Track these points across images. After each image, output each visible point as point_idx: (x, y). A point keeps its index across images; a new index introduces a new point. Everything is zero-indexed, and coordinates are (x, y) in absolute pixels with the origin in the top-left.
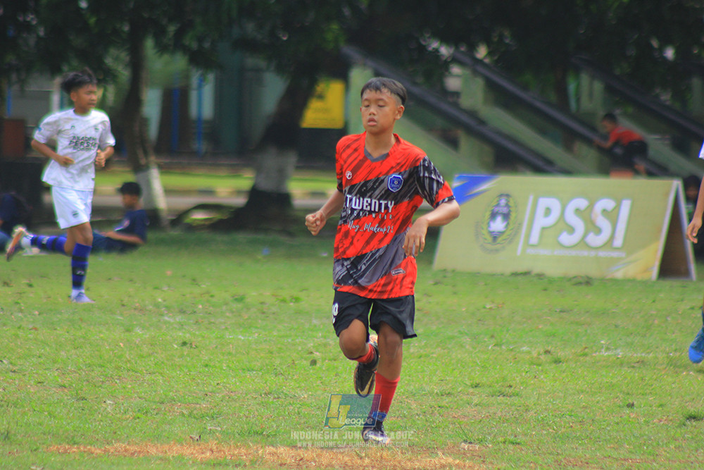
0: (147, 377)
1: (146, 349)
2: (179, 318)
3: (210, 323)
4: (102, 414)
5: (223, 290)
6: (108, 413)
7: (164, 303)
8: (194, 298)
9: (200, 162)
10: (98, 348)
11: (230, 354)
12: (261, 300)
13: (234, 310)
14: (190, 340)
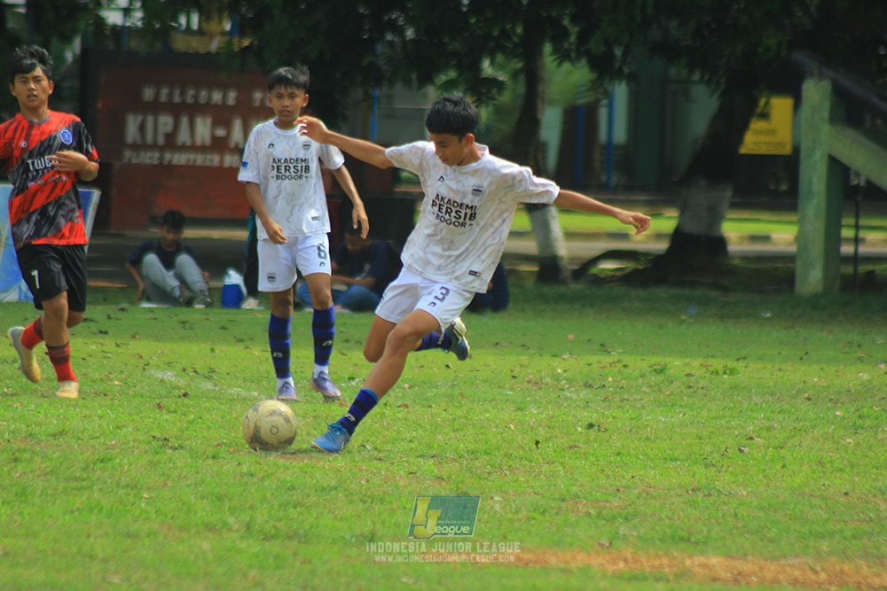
0: (545, 468)
1: (542, 432)
2: (584, 393)
3: (622, 400)
4: (489, 514)
5: (639, 358)
6: (496, 512)
7: (565, 375)
8: (603, 368)
9: (610, 197)
10: (483, 431)
11: (647, 439)
12: (687, 372)
13: (653, 384)
14: (597, 421)
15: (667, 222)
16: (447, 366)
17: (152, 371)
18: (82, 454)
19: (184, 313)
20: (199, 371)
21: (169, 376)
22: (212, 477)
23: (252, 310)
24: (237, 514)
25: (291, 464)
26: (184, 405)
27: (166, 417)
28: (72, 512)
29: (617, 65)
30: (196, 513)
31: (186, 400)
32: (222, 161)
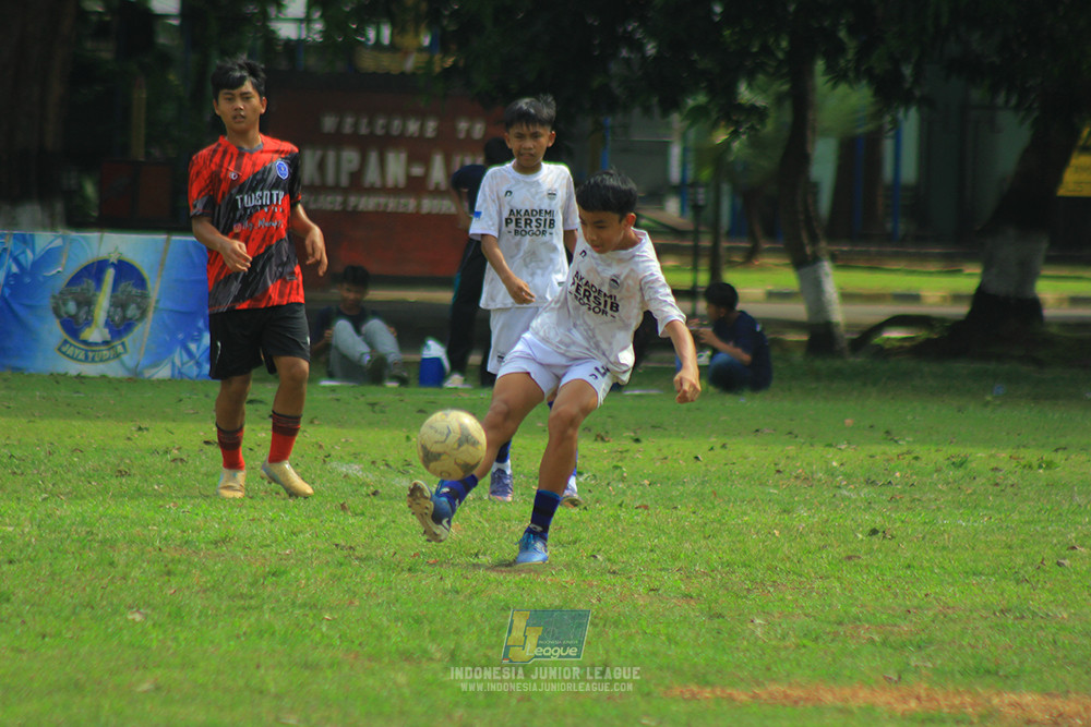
0: (818, 584)
1: (814, 540)
2: (866, 491)
3: (913, 501)
4: (748, 640)
5: (933, 448)
6: (757, 638)
7: (842, 469)
8: (888, 460)
9: (894, 249)
10: (741, 538)
11: (944, 548)
12: (994, 465)
13: (951, 480)
14: (882, 526)
15: (968, 280)
16: (697, 458)
17: (334, 464)
18: (249, 565)
19: (373, 393)
20: (391, 464)
21: (354, 470)
22: (409, 594)
23: (455, 389)
24: (439, 641)
25: (505, 578)
26: (374, 506)
27: (351, 520)
28: (238, 637)
29: (907, 85)
30: (389, 638)
31: (375, 501)
32: (419, 206)
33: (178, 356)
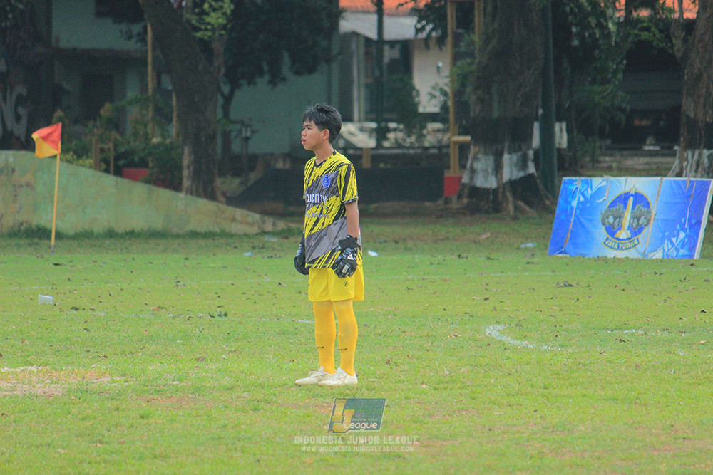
33: (667, 246)
